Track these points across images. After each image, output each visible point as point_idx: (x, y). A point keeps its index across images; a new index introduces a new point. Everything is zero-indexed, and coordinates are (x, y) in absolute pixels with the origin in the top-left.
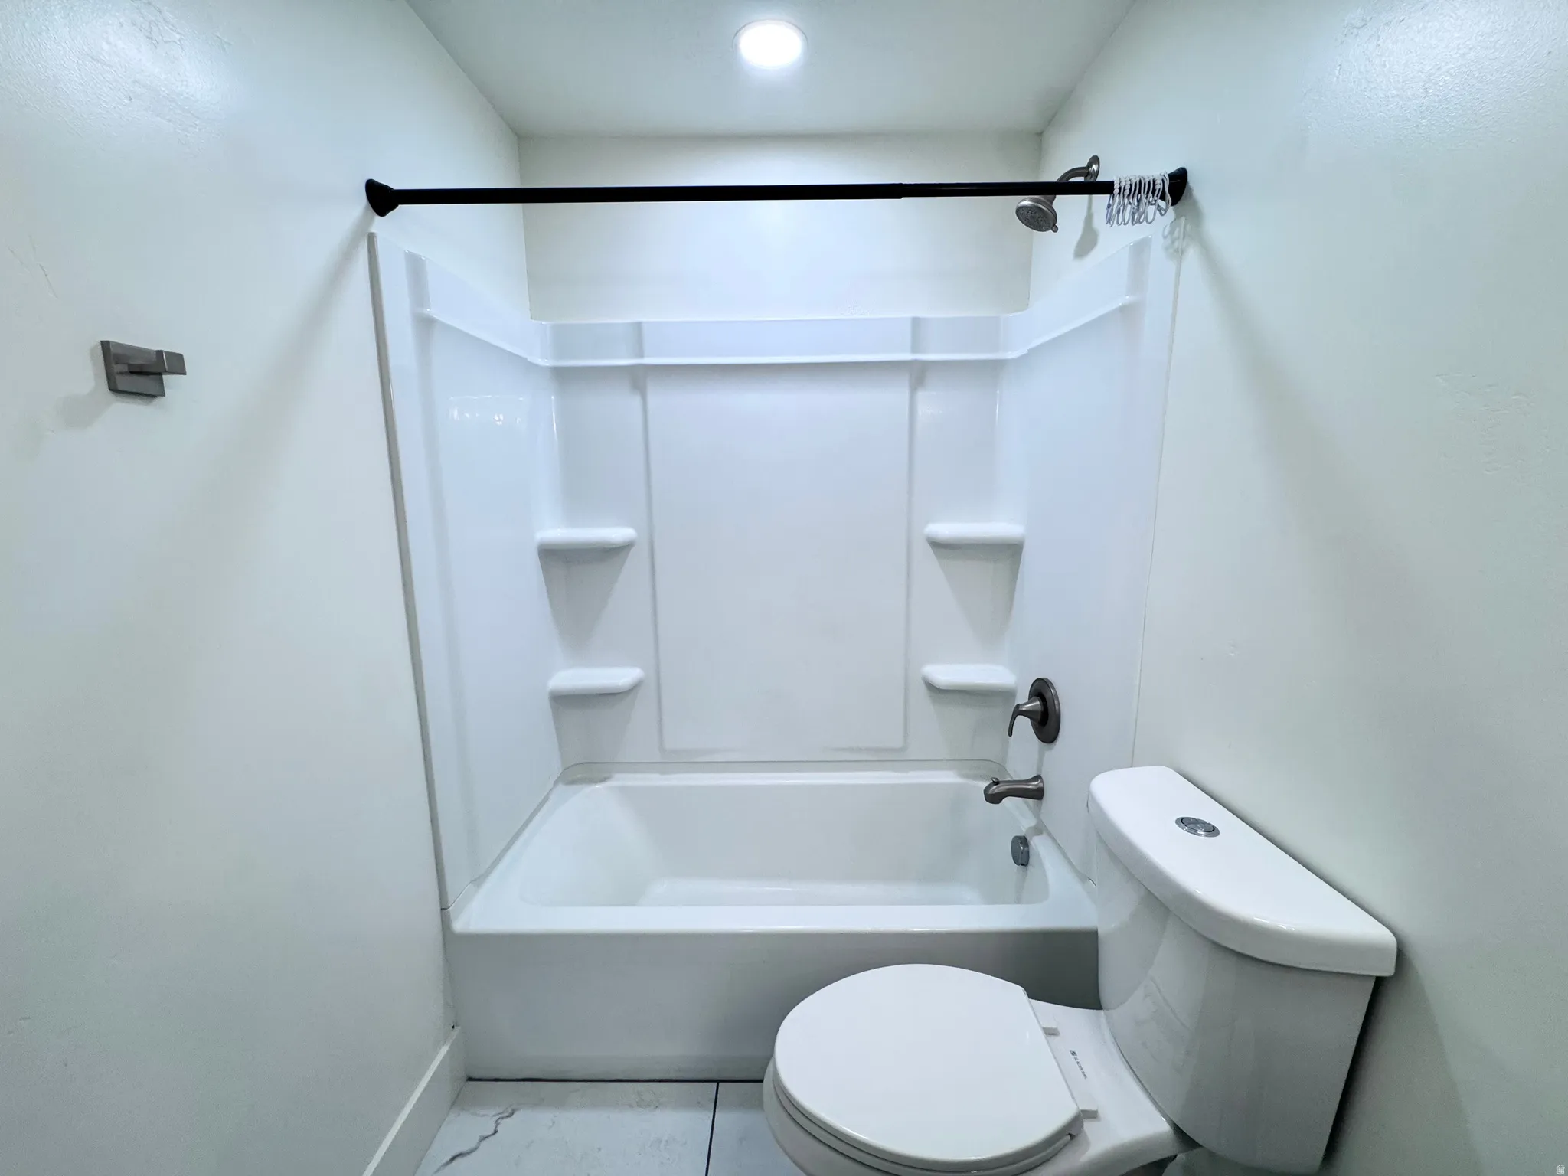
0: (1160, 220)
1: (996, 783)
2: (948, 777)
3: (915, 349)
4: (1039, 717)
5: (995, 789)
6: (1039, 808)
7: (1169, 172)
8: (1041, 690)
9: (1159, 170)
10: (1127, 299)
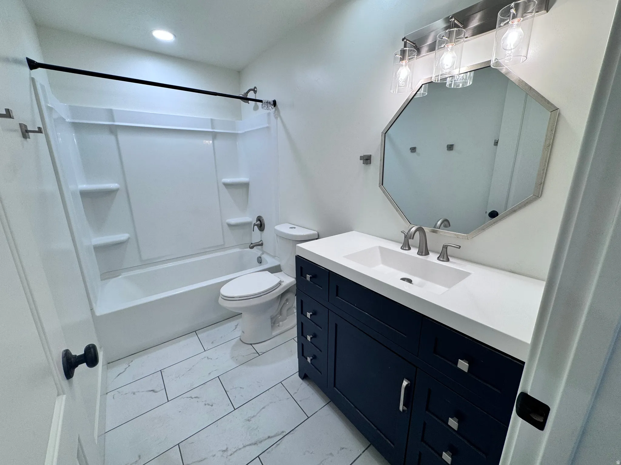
0: (272, 110)
1: (252, 244)
2: (237, 250)
3: (213, 128)
4: (260, 225)
5: (252, 245)
6: (262, 248)
7: (273, 100)
8: (259, 219)
9: (271, 100)
10: (268, 125)
